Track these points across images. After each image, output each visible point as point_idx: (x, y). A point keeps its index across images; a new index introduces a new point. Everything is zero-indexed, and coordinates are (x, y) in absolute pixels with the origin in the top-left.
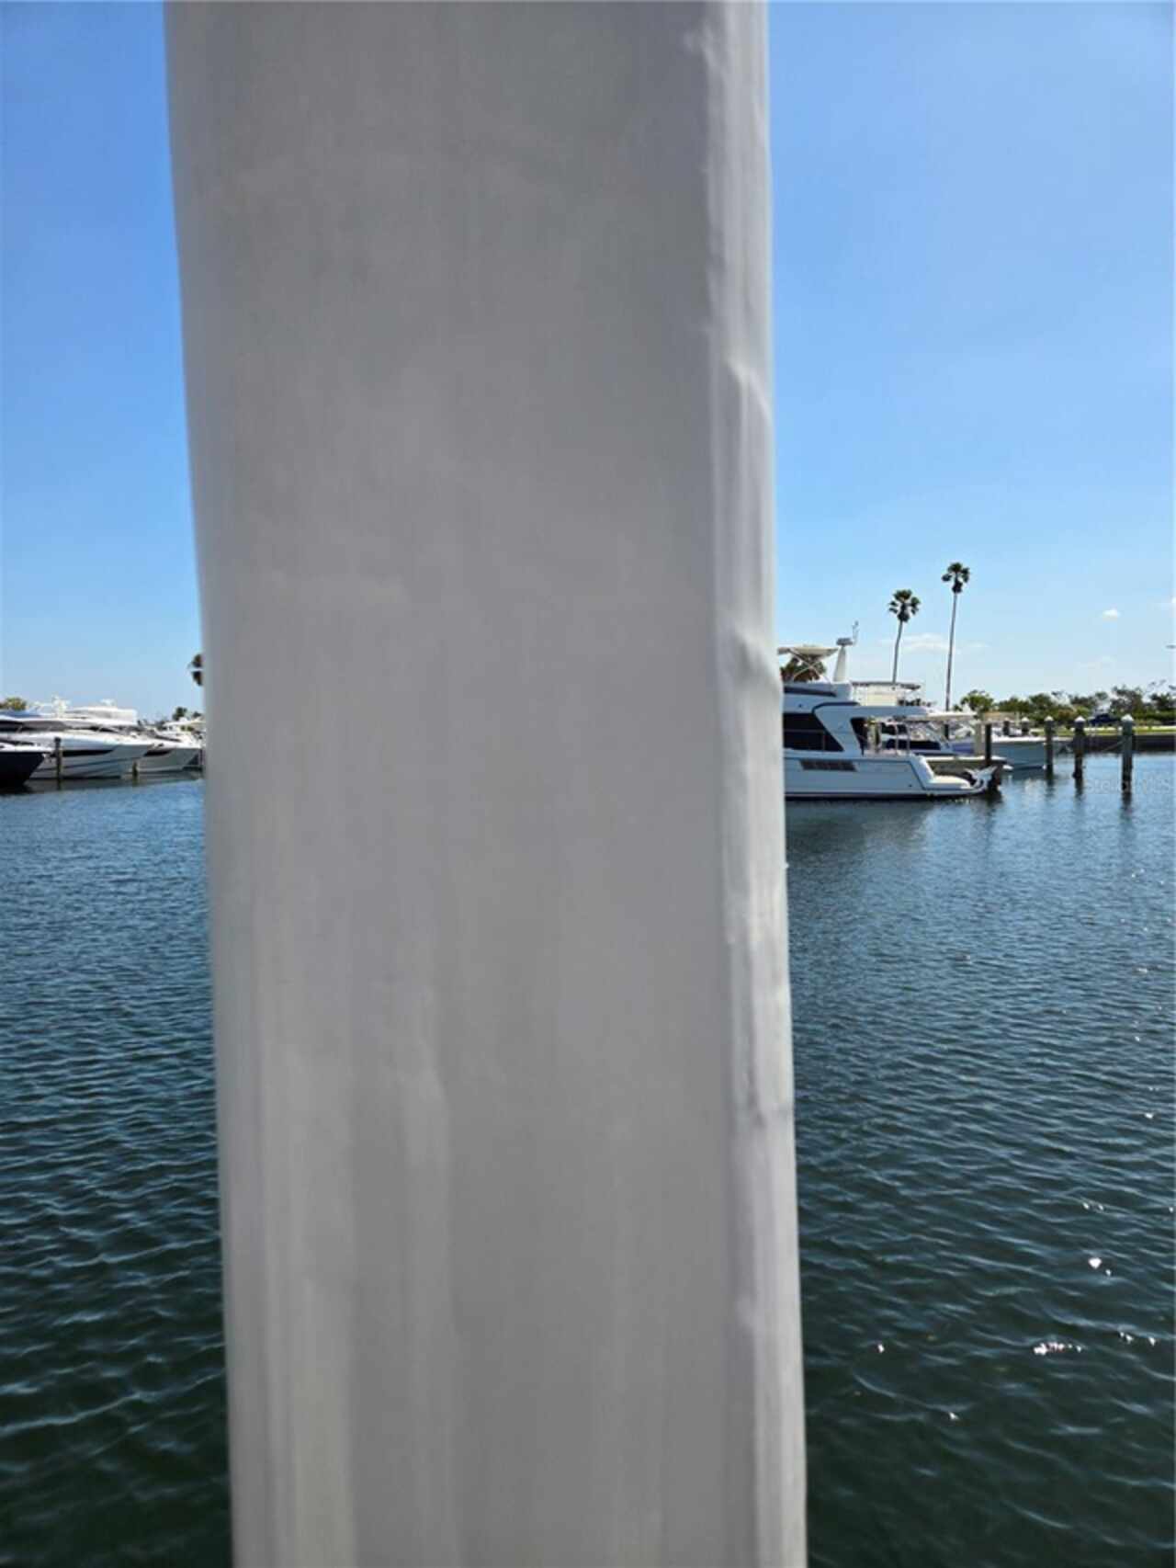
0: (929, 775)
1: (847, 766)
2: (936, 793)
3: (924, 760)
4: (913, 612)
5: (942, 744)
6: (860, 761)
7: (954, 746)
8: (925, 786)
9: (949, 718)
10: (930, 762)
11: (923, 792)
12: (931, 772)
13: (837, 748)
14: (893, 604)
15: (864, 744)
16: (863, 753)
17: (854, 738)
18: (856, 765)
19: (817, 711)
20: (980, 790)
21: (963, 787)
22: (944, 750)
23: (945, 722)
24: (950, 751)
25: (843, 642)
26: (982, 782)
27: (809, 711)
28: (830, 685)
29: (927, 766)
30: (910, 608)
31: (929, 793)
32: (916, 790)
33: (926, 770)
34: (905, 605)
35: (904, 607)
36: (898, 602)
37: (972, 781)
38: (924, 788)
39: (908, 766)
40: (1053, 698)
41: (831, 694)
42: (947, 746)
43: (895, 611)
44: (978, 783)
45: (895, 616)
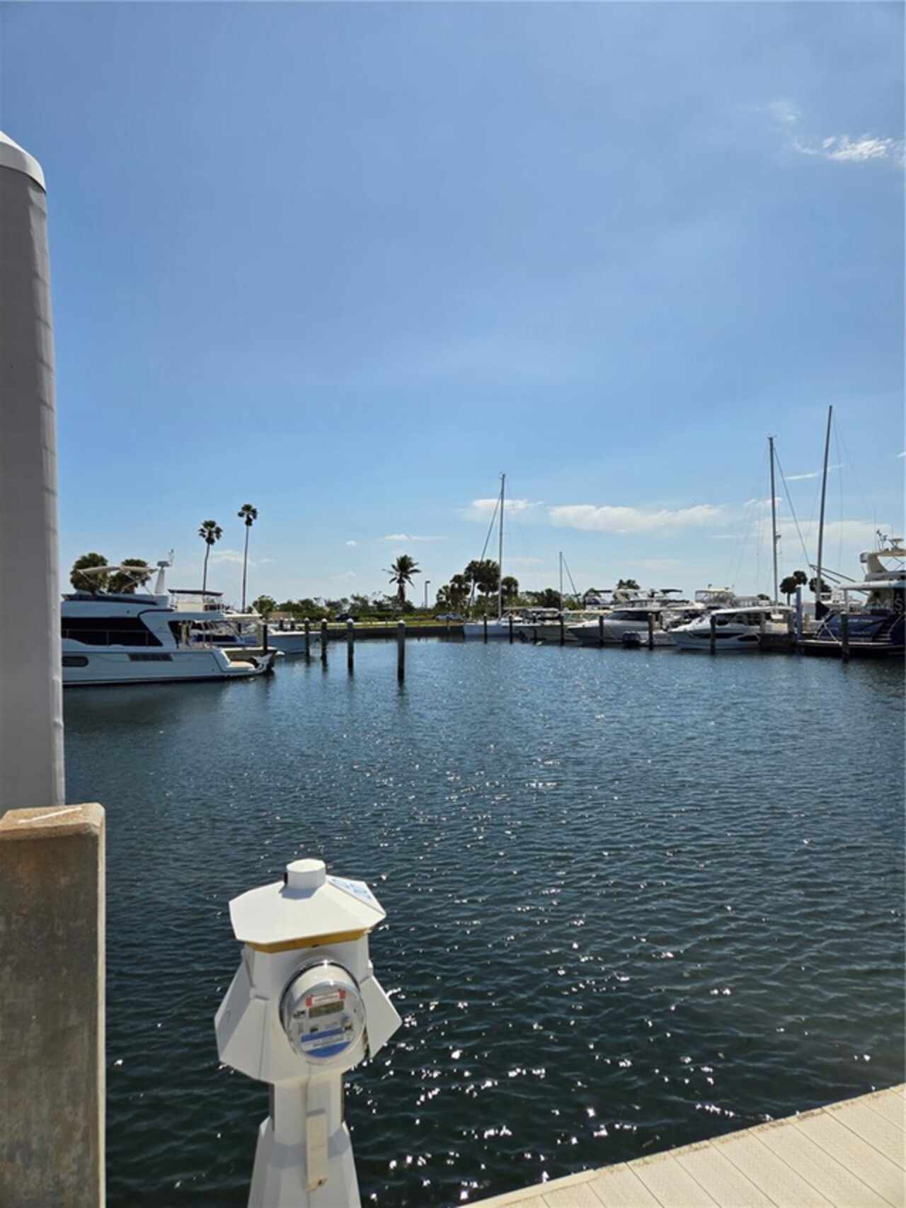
0: (227, 662)
1: (166, 657)
2: (232, 675)
3: (223, 651)
4: (218, 537)
5: (238, 638)
6: (175, 653)
7: (246, 638)
8: (223, 669)
9: (243, 618)
10: (227, 652)
11: (223, 674)
12: (228, 660)
13: (158, 643)
14: (202, 530)
15: (178, 640)
16: (178, 647)
17: (171, 636)
18: (172, 656)
19: (141, 616)
20: (261, 671)
21: (250, 670)
22: (239, 642)
23: (239, 622)
24: (243, 643)
25: (162, 564)
26: (263, 665)
27: (135, 616)
28: (152, 596)
29: (225, 655)
30: (214, 535)
31: (226, 675)
32: (217, 673)
33: (224, 657)
34: (211, 532)
35: (210, 533)
36: (205, 530)
37: (256, 665)
38: (223, 672)
39: (211, 656)
40: (315, 602)
41: (154, 603)
42: (241, 639)
43: (204, 536)
44: (260, 666)
45: (203, 540)
